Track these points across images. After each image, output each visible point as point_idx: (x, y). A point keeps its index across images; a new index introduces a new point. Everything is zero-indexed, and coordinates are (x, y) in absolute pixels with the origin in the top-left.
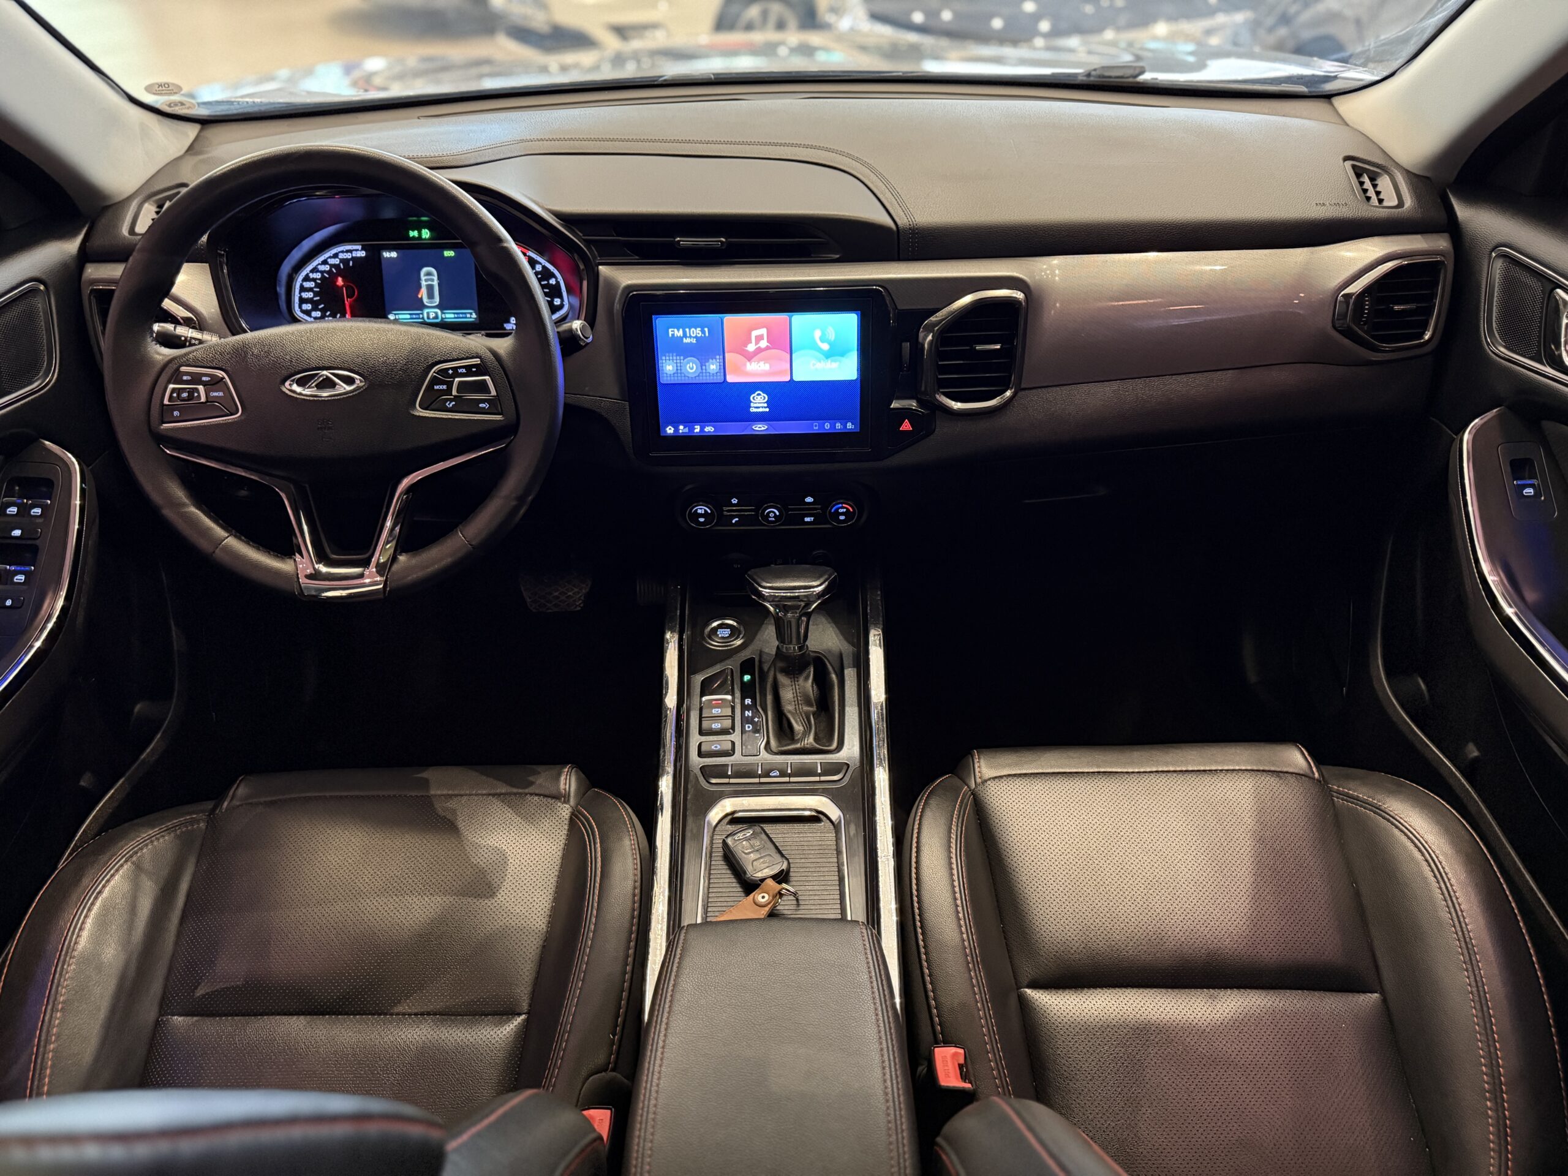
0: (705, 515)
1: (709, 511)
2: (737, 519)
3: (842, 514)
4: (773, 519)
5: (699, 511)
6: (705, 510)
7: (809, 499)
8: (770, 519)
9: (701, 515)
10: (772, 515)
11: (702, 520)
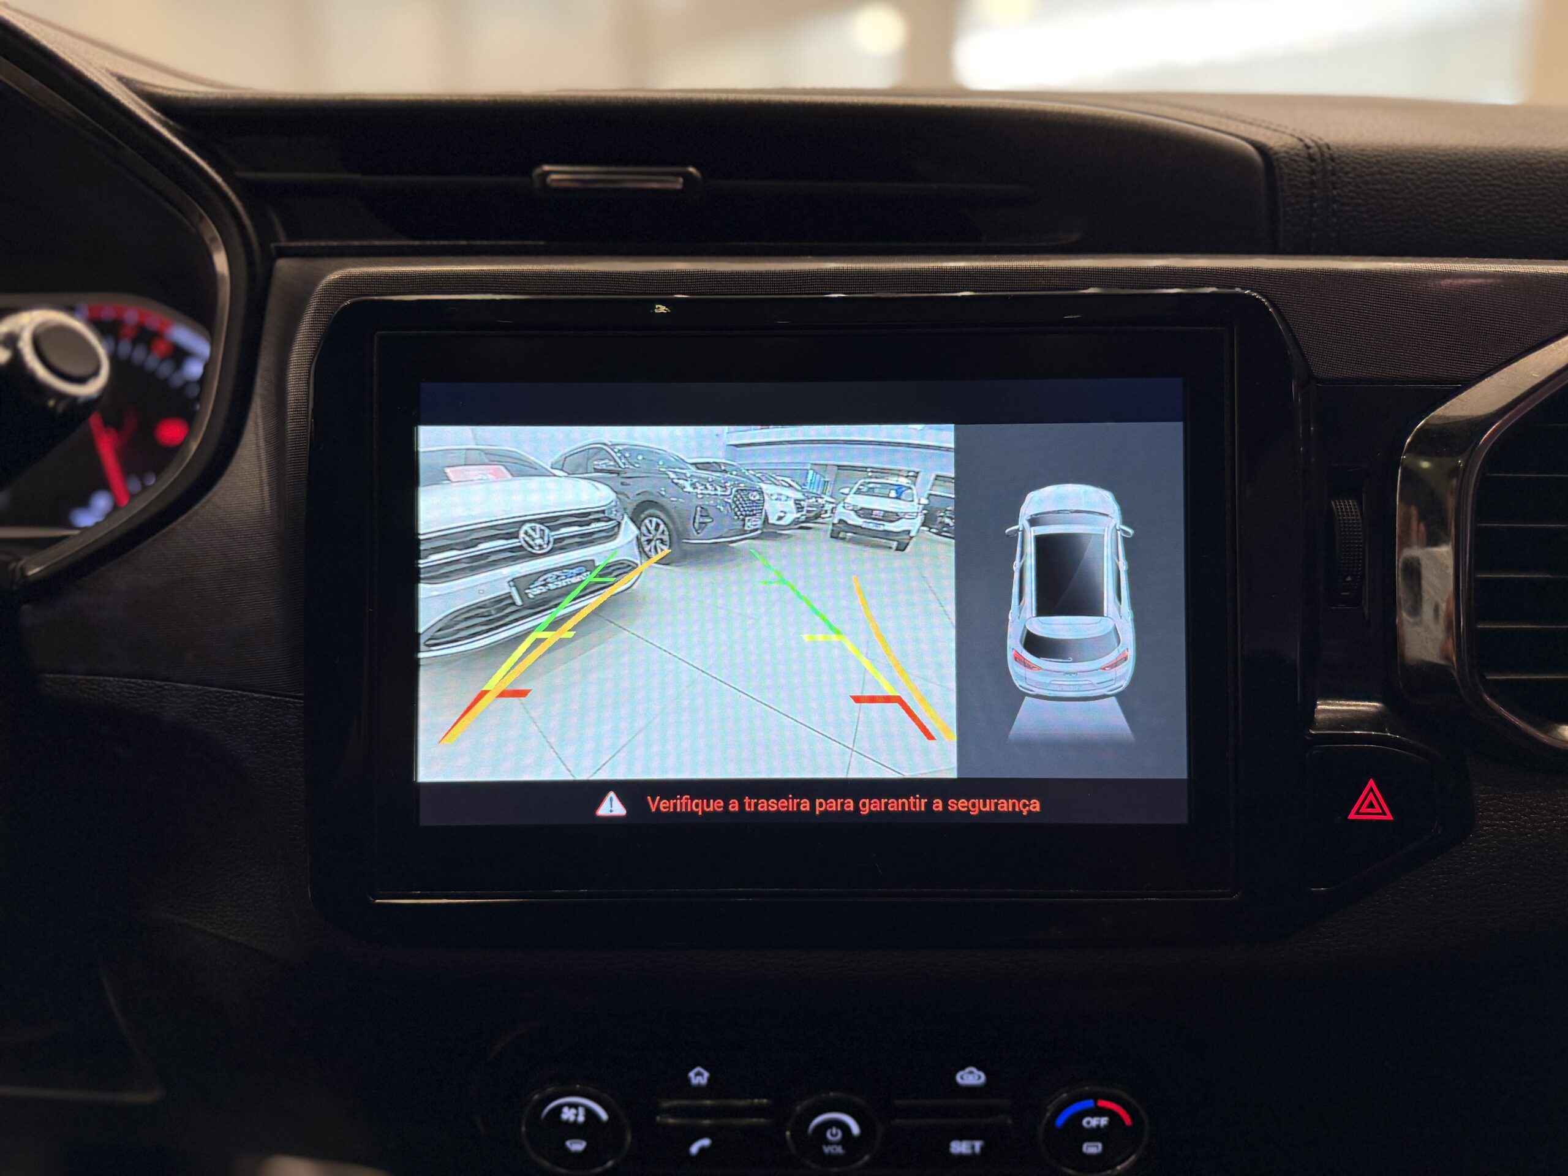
0: (590, 1127)
1: (603, 1115)
2: (706, 1142)
3: (1095, 1134)
4: (839, 1150)
5: (568, 1115)
6: (589, 1112)
7: (971, 1077)
8: (827, 1149)
9: (574, 1130)
10: (834, 1135)
11: (577, 1146)
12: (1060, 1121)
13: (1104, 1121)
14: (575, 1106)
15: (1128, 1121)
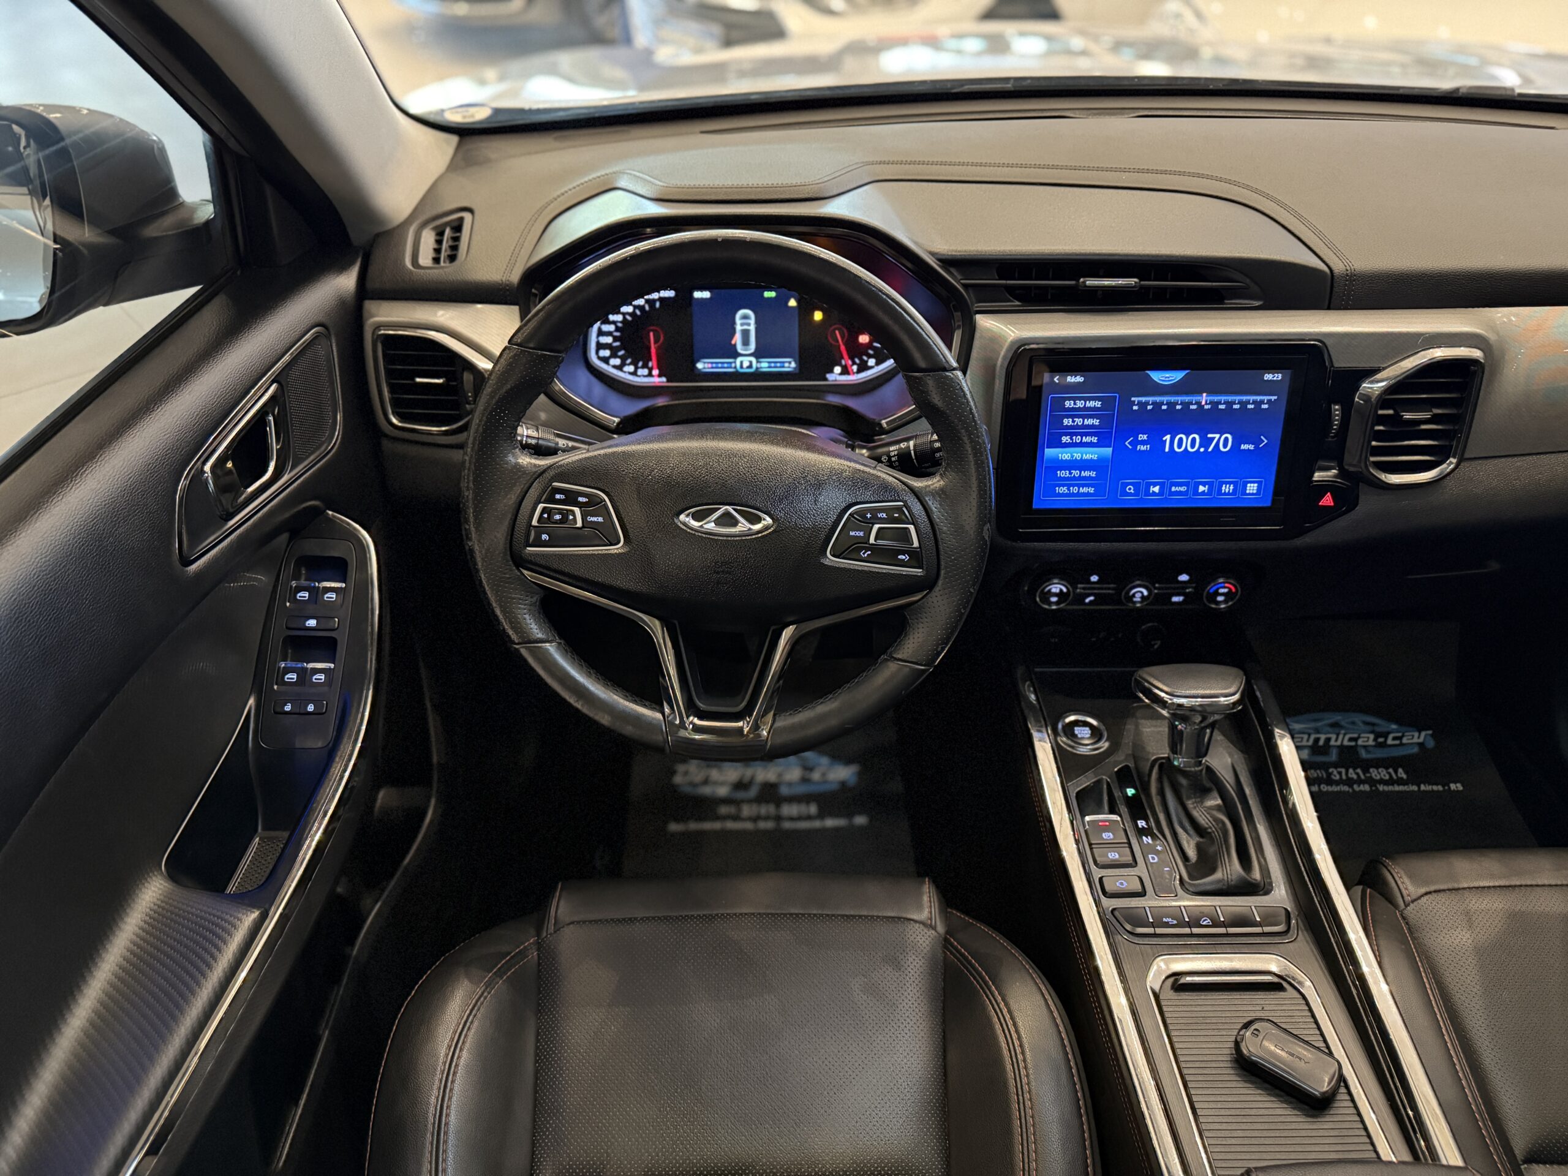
12: (1211, 591)
13: (1226, 590)
14: (1056, 588)
15: (1234, 590)
